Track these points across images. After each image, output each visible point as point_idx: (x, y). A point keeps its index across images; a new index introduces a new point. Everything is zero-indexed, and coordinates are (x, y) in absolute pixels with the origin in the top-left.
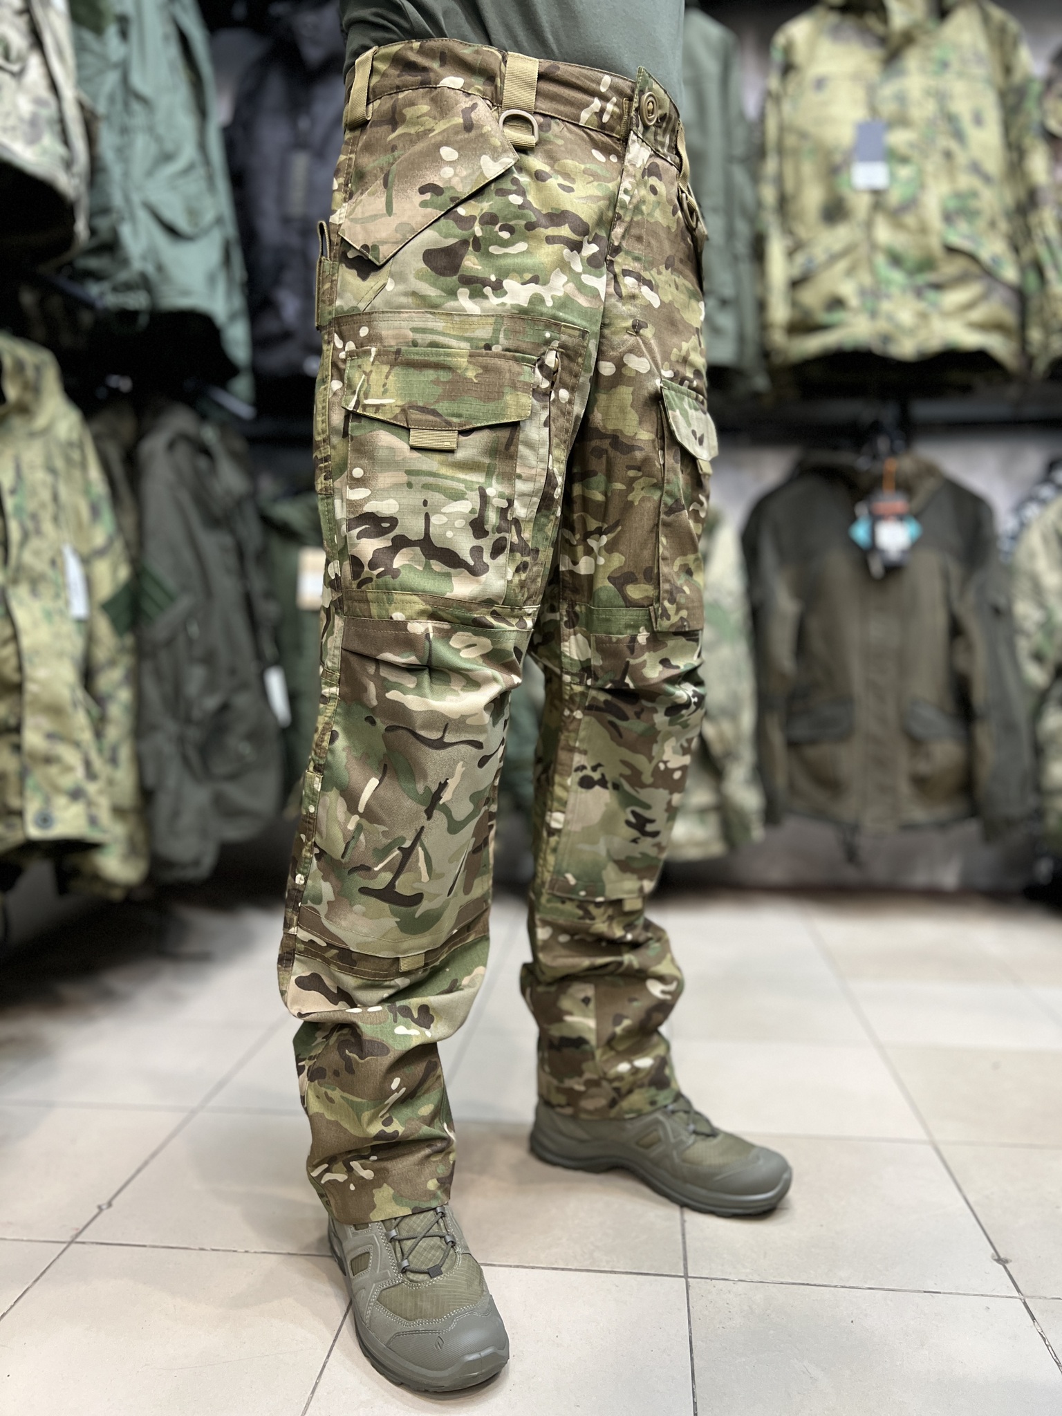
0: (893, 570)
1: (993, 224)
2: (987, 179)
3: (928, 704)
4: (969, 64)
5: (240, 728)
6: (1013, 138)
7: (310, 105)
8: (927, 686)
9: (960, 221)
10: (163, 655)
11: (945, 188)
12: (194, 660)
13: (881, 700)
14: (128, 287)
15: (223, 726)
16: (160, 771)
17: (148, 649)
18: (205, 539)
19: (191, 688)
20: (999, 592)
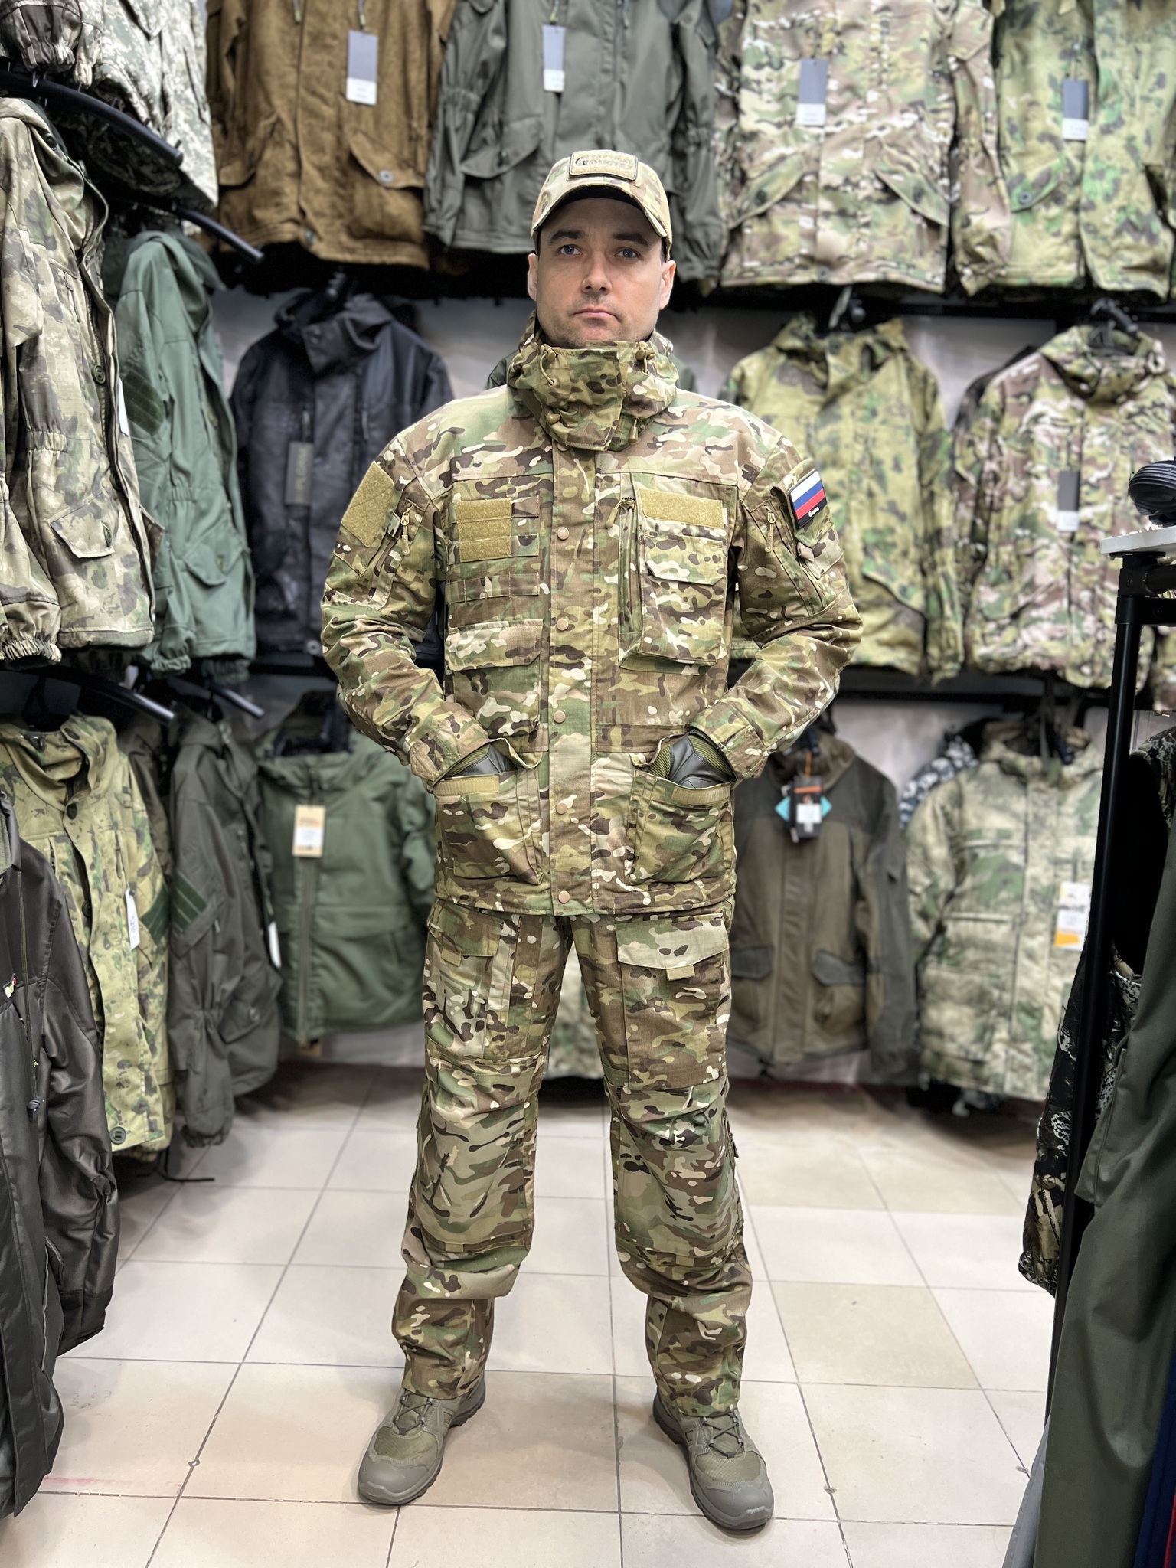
0: (807, 841)
1: (905, 554)
2: (902, 517)
3: (832, 955)
4: (893, 415)
5: (250, 996)
6: (925, 481)
7: (314, 402)
8: (831, 939)
9: (877, 554)
10: (193, 953)
11: (866, 524)
12: (216, 952)
13: (794, 950)
14: (175, 653)
15: (235, 996)
16: (191, 1055)
17: (182, 952)
18: (223, 835)
19: (215, 977)
20: (894, 864)
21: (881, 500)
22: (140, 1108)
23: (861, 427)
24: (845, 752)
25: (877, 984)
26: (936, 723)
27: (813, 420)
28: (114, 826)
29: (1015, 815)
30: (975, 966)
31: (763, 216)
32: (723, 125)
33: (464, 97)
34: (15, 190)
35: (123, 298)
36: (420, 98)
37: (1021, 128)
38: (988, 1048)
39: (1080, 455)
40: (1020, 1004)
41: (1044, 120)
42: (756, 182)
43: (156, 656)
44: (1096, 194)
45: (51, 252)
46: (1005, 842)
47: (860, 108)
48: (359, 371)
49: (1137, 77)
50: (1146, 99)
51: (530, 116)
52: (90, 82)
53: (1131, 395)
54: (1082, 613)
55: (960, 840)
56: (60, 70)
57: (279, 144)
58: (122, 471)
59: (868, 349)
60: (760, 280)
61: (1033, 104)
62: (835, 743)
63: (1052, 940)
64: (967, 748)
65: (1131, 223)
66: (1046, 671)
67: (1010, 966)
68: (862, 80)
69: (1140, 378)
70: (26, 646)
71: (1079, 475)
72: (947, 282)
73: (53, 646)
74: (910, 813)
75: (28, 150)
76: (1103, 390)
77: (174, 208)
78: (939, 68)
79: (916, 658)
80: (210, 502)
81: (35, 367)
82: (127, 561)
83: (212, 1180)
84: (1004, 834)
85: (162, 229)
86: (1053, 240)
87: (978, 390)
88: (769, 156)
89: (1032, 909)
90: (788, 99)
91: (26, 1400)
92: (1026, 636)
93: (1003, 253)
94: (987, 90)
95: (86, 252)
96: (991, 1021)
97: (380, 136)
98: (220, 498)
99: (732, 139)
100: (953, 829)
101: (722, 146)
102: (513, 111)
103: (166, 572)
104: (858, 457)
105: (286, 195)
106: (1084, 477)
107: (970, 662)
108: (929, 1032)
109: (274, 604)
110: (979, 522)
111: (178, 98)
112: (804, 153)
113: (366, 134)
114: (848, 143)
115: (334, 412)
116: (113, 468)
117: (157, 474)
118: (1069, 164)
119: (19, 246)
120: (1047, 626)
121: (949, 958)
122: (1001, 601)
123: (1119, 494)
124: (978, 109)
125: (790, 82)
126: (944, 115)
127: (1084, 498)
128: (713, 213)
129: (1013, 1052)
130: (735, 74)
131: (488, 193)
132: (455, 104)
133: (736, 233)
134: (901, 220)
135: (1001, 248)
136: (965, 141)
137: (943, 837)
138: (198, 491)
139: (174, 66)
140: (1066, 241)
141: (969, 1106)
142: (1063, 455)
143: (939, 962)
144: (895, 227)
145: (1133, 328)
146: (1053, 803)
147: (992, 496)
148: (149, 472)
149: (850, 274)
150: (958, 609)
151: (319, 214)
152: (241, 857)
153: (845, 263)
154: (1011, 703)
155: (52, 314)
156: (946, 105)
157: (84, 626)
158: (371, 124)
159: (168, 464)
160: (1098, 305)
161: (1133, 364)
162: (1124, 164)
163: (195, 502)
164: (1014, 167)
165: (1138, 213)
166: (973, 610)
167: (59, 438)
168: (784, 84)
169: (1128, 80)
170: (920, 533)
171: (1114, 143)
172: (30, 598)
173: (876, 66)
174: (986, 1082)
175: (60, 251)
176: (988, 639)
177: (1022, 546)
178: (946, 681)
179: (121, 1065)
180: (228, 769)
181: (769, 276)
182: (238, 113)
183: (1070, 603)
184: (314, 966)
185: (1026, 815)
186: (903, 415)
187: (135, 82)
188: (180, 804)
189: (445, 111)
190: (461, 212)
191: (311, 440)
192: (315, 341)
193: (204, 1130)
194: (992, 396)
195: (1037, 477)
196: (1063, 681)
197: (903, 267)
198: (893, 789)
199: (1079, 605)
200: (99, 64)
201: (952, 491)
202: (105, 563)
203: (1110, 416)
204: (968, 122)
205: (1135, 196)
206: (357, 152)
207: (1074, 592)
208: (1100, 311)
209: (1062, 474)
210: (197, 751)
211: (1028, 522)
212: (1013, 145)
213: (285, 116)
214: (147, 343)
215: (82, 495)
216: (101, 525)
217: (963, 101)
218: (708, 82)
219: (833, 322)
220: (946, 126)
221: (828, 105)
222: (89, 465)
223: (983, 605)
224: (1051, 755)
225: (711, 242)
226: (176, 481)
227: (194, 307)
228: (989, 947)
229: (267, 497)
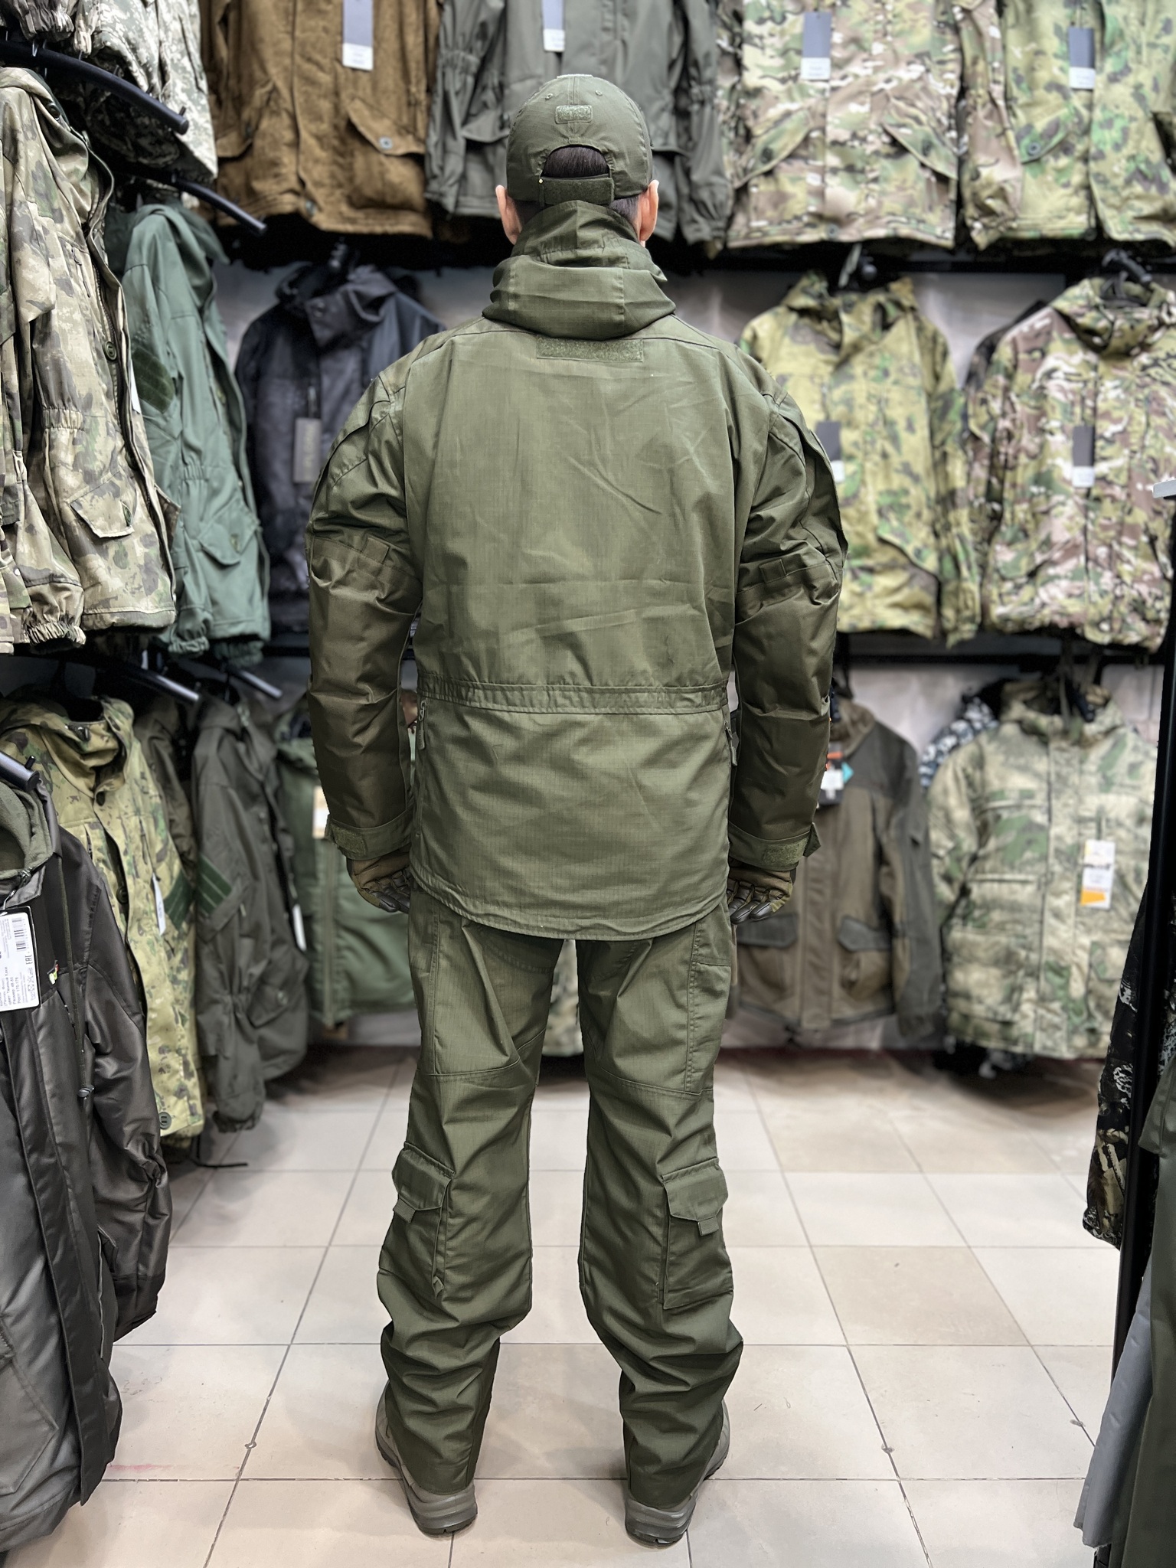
0: (829, 808)
1: (919, 515)
2: (916, 479)
3: (857, 921)
4: (905, 374)
5: (277, 979)
6: (937, 442)
7: (319, 377)
8: (856, 905)
9: (892, 516)
10: (219, 938)
11: (881, 486)
12: (242, 936)
13: (819, 917)
14: (192, 635)
15: (263, 980)
16: (220, 1039)
17: (209, 936)
18: (246, 818)
19: (242, 961)
20: (917, 827)
21: (896, 460)
22: (181, 1092)
23: (874, 388)
24: (864, 716)
25: (903, 949)
26: (952, 685)
27: (827, 379)
28: (137, 812)
29: (1037, 775)
30: (1001, 927)
31: (769, 174)
32: (725, 82)
33: (464, 59)
34: (22, 161)
35: (128, 273)
36: (418, 63)
37: (1026, 77)
38: (1016, 1008)
39: (1095, 409)
40: (1047, 963)
41: (1050, 70)
42: (760, 141)
43: (173, 638)
44: (1105, 143)
45: (58, 226)
46: (1027, 802)
47: (865, 60)
48: (364, 344)
49: (1143, 23)
50: (1152, 46)
51: (531, 77)
52: (90, 51)
53: (1145, 347)
54: (1099, 570)
55: (982, 802)
56: (58, 39)
57: (276, 113)
58: (137, 452)
59: (880, 308)
60: (768, 240)
61: (1038, 53)
62: (855, 708)
63: (1078, 899)
64: (986, 709)
65: (1140, 172)
66: (1065, 630)
67: (1036, 926)
68: (867, 32)
69: (1153, 329)
70: (50, 629)
71: (1094, 429)
72: (956, 238)
73: (77, 628)
74: (931, 777)
75: (33, 121)
76: (1116, 343)
77: (174, 180)
78: (944, 18)
79: (930, 621)
80: (222, 481)
81: (49, 343)
82: (146, 541)
83: (245, 1165)
84: (1027, 794)
85: (162, 202)
86: (1063, 191)
87: (988, 348)
88: (774, 113)
89: (1057, 868)
90: (792, 54)
91: (88, 1388)
92: (1043, 595)
93: (1014, 206)
94: (993, 39)
95: (92, 225)
96: (1019, 981)
97: (378, 102)
98: (231, 476)
99: (735, 96)
100: (975, 791)
101: (724, 103)
102: (514, 73)
103: (181, 551)
104: (871, 417)
105: (285, 166)
106: (1099, 431)
107: (987, 622)
108: (956, 995)
109: (287, 584)
110: (994, 481)
111: (175, 67)
112: (809, 109)
113: (363, 101)
114: (854, 97)
115: (340, 386)
116: (128, 446)
117: (168, 452)
118: (1077, 113)
119: (28, 219)
120: (1064, 583)
121: (974, 920)
122: (1017, 559)
123: (1135, 448)
124: (985, 59)
125: (794, 37)
126: (950, 66)
127: (1099, 452)
128: (719, 173)
129: (1041, 1011)
130: (737, 29)
131: (491, 158)
132: (454, 67)
133: (742, 192)
134: (910, 173)
135: (1011, 200)
136: (973, 92)
137: (965, 799)
138: (209, 469)
139: (170, 34)
140: (1076, 192)
141: (995, 1068)
142: (1078, 410)
143: (965, 925)
144: (904, 181)
145: (1146, 278)
146: (1075, 762)
147: (1006, 454)
148: (161, 451)
149: (860, 231)
150: (975, 569)
151: (318, 184)
152: (264, 840)
153: (854, 220)
154: (1028, 663)
155: (63, 289)
156: (952, 56)
157: (108, 607)
158: (369, 91)
159: (179, 442)
160: (1110, 256)
161: (1146, 315)
162: (1132, 113)
163: (207, 480)
164: (1022, 118)
165: (1147, 162)
166: (990, 570)
167: (75, 415)
168: (787, 38)
169: (1133, 27)
170: (932, 494)
171: (1122, 92)
172: (53, 579)
173: (880, 18)
174: (1015, 1042)
175: (67, 225)
176: (1006, 599)
177: (1038, 504)
178: (962, 643)
179: (162, 1051)
180: (248, 752)
181: (777, 236)
182: (232, 82)
183: (1087, 559)
184: (339, 948)
185: (1049, 774)
186: (914, 375)
187: (134, 50)
188: (202, 788)
189: (444, 75)
190: (463, 178)
191: (318, 416)
192: (318, 314)
193: (236, 1115)
194: (1004, 353)
195: (1052, 433)
196: (1082, 638)
197: (913, 222)
198: (913, 752)
199: (1096, 562)
200: (98, 31)
201: (965, 452)
202: (125, 542)
203: (1124, 369)
204: (975, 74)
205: (1144, 144)
206: (355, 120)
207: (1090, 548)
208: (1112, 262)
209: (1077, 430)
210: (217, 733)
211: (1043, 479)
212: (1021, 96)
213: (281, 84)
214: (154, 318)
215: (101, 474)
216: (120, 504)
217: (969, 52)
218: (710, 39)
219: (844, 280)
220: (953, 77)
221: (832, 59)
222: (106, 443)
223: (1000, 565)
224: (1071, 713)
225: (717, 202)
226: (188, 460)
227: (198, 282)
228: (1014, 907)
229: (275, 476)
